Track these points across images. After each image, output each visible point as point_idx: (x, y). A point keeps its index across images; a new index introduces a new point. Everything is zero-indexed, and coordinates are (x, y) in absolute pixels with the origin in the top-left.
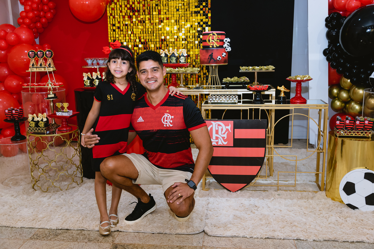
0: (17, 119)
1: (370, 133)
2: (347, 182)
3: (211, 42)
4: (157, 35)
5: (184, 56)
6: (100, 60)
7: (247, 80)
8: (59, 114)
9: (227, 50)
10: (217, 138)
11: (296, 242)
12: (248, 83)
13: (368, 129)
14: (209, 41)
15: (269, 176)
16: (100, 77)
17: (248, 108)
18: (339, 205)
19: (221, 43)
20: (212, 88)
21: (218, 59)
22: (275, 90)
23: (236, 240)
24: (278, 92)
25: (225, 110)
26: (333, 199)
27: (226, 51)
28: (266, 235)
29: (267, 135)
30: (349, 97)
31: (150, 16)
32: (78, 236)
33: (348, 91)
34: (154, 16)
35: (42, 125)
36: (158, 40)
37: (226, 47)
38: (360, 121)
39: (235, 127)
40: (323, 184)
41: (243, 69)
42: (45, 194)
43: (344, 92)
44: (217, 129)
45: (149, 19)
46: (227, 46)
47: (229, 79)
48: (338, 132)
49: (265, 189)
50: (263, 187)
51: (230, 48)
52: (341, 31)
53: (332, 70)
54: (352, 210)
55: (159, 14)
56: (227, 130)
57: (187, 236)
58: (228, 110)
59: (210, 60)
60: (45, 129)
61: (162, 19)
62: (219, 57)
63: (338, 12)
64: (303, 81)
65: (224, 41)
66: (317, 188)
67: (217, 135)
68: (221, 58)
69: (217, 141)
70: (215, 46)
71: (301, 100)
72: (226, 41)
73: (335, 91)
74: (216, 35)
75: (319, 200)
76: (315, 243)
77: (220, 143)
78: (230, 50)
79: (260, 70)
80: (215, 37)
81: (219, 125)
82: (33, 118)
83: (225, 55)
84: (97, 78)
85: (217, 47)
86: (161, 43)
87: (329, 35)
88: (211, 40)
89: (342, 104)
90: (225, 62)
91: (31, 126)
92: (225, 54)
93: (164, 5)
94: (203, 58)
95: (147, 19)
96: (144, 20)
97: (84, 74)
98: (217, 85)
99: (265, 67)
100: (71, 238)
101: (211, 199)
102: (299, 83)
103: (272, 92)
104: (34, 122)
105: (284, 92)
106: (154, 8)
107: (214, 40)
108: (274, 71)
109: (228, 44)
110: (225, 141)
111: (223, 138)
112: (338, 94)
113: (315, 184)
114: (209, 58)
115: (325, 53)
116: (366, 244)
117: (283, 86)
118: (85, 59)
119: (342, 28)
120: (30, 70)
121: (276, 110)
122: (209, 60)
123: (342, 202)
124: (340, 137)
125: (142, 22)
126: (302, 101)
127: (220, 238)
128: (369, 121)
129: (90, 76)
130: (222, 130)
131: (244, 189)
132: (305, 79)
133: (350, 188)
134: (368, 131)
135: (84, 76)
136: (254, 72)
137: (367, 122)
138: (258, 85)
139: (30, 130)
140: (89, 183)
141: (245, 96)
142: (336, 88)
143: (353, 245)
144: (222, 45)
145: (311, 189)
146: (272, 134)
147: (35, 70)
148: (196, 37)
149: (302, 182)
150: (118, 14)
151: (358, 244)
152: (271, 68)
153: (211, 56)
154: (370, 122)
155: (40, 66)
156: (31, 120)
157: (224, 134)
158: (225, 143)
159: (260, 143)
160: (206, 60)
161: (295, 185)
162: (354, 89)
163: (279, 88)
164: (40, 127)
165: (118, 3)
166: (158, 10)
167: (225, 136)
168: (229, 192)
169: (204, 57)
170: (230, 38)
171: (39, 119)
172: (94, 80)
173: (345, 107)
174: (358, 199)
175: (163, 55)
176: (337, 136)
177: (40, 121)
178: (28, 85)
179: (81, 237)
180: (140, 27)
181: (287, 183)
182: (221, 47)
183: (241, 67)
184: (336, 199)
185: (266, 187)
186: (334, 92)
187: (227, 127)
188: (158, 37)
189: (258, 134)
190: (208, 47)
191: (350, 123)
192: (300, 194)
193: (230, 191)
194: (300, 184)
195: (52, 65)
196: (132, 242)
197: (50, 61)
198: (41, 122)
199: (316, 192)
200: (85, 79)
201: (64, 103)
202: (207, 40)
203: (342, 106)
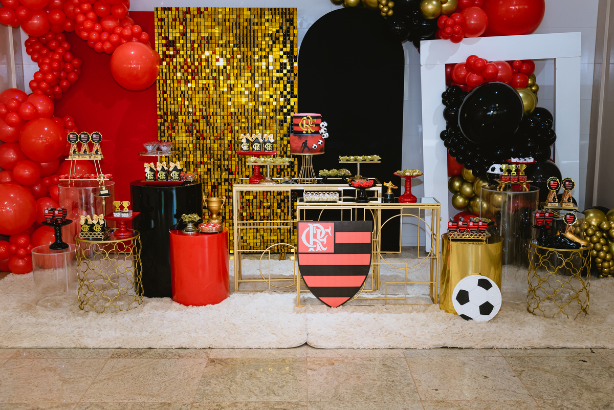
0: (60, 222)
1: (484, 236)
2: (461, 290)
3: (304, 127)
4: (225, 107)
5: (270, 142)
6: (164, 146)
7: (348, 173)
8: (116, 215)
9: (324, 136)
10: (315, 243)
11: (404, 350)
12: (349, 177)
13: (483, 232)
14: (302, 125)
15: (374, 291)
16: (166, 168)
17: (351, 208)
18: (452, 317)
19: (317, 129)
20: (305, 182)
21: (313, 147)
22: (381, 185)
23: (341, 351)
24: (385, 189)
25: (321, 210)
26: (447, 311)
27: (323, 138)
28: (374, 346)
29: (373, 240)
30: (473, 192)
31: (216, 82)
32: (166, 354)
33: (472, 184)
34: (221, 82)
35: (98, 229)
36: (226, 113)
37: (322, 133)
38: (474, 222)
39: (336, 230)
40: (437, 295)
41: (343, 159)
42: (103, 315)
43: (467, 186)
44: (315, 232)
45: (215, 86)
46: (324, 132)
47: (326, 171)
48: (451, 235)
49: (370, 303)
50: (369, 302)
51: (327, 134)
52: (460, 110)
53: (452, 158)
54: (466, 321)
55: (229, 78)
56: (327, 233)
57: (288, 349)
58: (325, 210)
59: (304, 148)
60: (102, 234)
61: (232, 86)
62: (315, 145)
63: (458, 85)
64: (412, 176)
65: (321, 125)
66: (431, 301)
67: (315, 240)
68: (316, 146)
69: (315, 246)
70: (309, 132)
71: (410, 198)
72: (323, 126)
73: (457, 184)
74: (311, 118)
75: (432, 313)
76: (424, 351)
77: (318, 249)
78: (328, 136)
79: (363, 161)
80: (309, 121)
81: (317, 228)
82: (87, 220)
83: (322, 143)
84: (163, 169)
85: (312, 133)
86: (230, 117)
87: (446, 114)
88: (305, 125)
89: (465, 200)
90: (321, 151)
91: (96, 230)
92: (321, 141)
93: (235, 67)
94: (294, 145)
95: (211, 86)
96: (207, 86)
97: (146, 165)
98: (311, 177)
99: (369, 157)
100: (157, 355)
101: (309, 316)
102: (409, 178)
103: (378, 188)
104: (88, 225)
105: (392, 189)
106: (221, 71)
107: (308, 124)
108: (380, 162)
109: (326, 129)
110: (324, 246)
111: (322, 243)
112: (461, 187)
113: (429, 297)
114: (302, 146)
115: (443, 136)
116: (474, 350)
117: (390, 182)
118: (145, 145)
119: (461, 107)
120: (70, 158)
121: (383, 210)
122: (302, 148)
123: (456, 313)
124: (453, 240)
125: (205, 89)
126: (411, 200)
127: (324, 350)
128: (483, 222)
129: (153, 167)
130: (321, 233)
131: (346, 304)
132: (415, 174)
133: (463, 297)
134: (482, 233)
135: (145, 166)
136: (357, 164)
137: (481, 224)
138: (361, 178)
139: (83, 236)
140: (153, 302)
141: (346, 192)
142: (458, 181)
143: (462, 351)
144: (317, 130)
145: (423, 302)
146: (379, 238)
147: (77, 158)
148: (278, 111)
149: (414, 295)
150: (171, 78)
151: (467, 350)
152: (376, 158)
153: (305, 143)
154: (484, 224)
155: (84, 153)
156: (84, 223)
157: (323, 238)
158: (325, 249)
159: (365, 248)
160: (298, 149)
161: (405, 299)
162: (479, 182)
163: (385, 184)
164: (95, 231)
165: (171, 63)
166: (227, 74)
167: (325, 240)
168: (329, 308)
169: (296, 145)
170: (327, 122)
171: (95, 222)
172: (158, 172)
173: (469, 204)
174: (471, 309)
175: (244, 141)
176: (449, 240)
177: (95, 224)
178: (67, 178)
179: (170, 355)
180: (201, 96)
181: (396, 297)
182: (317, 132)
183: (340, 157)
184: (450, 311)
185: (372, 302)
186: (455, 185)
187: (327, 230)
188: (225, 110)
189: (362, 237)
190: (301, 132)
191: (463, 225)
192: (410, 308)
193: (331, 307)
194: (412, 297)
195: (99, 153)
196: (229, 357)
197: (97, 146)
198: (96, 226)
199: (429, 305)
200: (147, 170)
201: (123, 202)
202: (300, 125)
203: (465, 203)
